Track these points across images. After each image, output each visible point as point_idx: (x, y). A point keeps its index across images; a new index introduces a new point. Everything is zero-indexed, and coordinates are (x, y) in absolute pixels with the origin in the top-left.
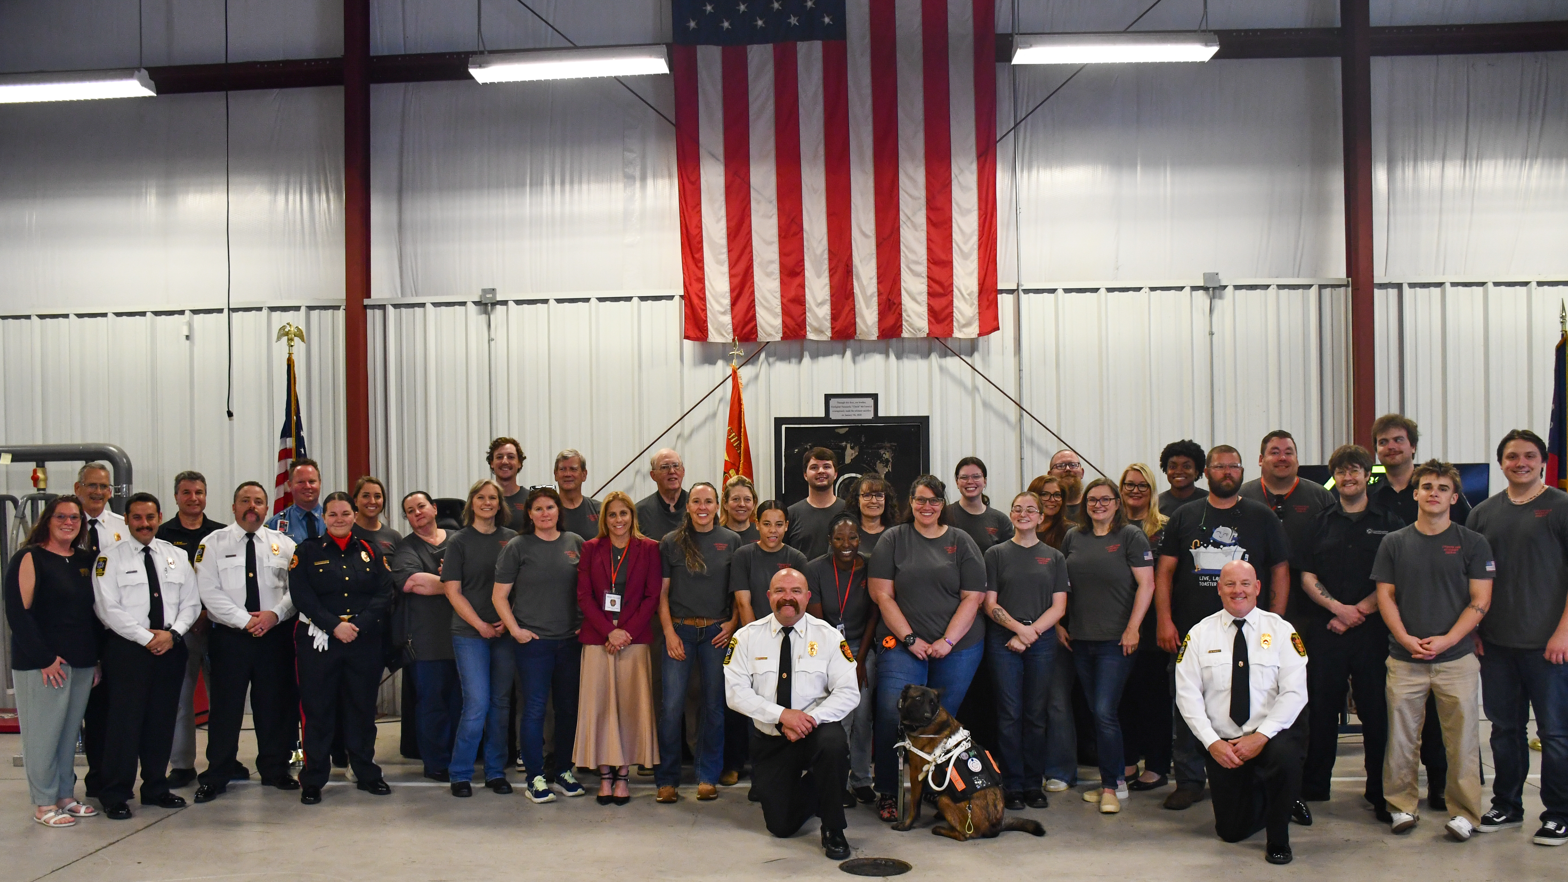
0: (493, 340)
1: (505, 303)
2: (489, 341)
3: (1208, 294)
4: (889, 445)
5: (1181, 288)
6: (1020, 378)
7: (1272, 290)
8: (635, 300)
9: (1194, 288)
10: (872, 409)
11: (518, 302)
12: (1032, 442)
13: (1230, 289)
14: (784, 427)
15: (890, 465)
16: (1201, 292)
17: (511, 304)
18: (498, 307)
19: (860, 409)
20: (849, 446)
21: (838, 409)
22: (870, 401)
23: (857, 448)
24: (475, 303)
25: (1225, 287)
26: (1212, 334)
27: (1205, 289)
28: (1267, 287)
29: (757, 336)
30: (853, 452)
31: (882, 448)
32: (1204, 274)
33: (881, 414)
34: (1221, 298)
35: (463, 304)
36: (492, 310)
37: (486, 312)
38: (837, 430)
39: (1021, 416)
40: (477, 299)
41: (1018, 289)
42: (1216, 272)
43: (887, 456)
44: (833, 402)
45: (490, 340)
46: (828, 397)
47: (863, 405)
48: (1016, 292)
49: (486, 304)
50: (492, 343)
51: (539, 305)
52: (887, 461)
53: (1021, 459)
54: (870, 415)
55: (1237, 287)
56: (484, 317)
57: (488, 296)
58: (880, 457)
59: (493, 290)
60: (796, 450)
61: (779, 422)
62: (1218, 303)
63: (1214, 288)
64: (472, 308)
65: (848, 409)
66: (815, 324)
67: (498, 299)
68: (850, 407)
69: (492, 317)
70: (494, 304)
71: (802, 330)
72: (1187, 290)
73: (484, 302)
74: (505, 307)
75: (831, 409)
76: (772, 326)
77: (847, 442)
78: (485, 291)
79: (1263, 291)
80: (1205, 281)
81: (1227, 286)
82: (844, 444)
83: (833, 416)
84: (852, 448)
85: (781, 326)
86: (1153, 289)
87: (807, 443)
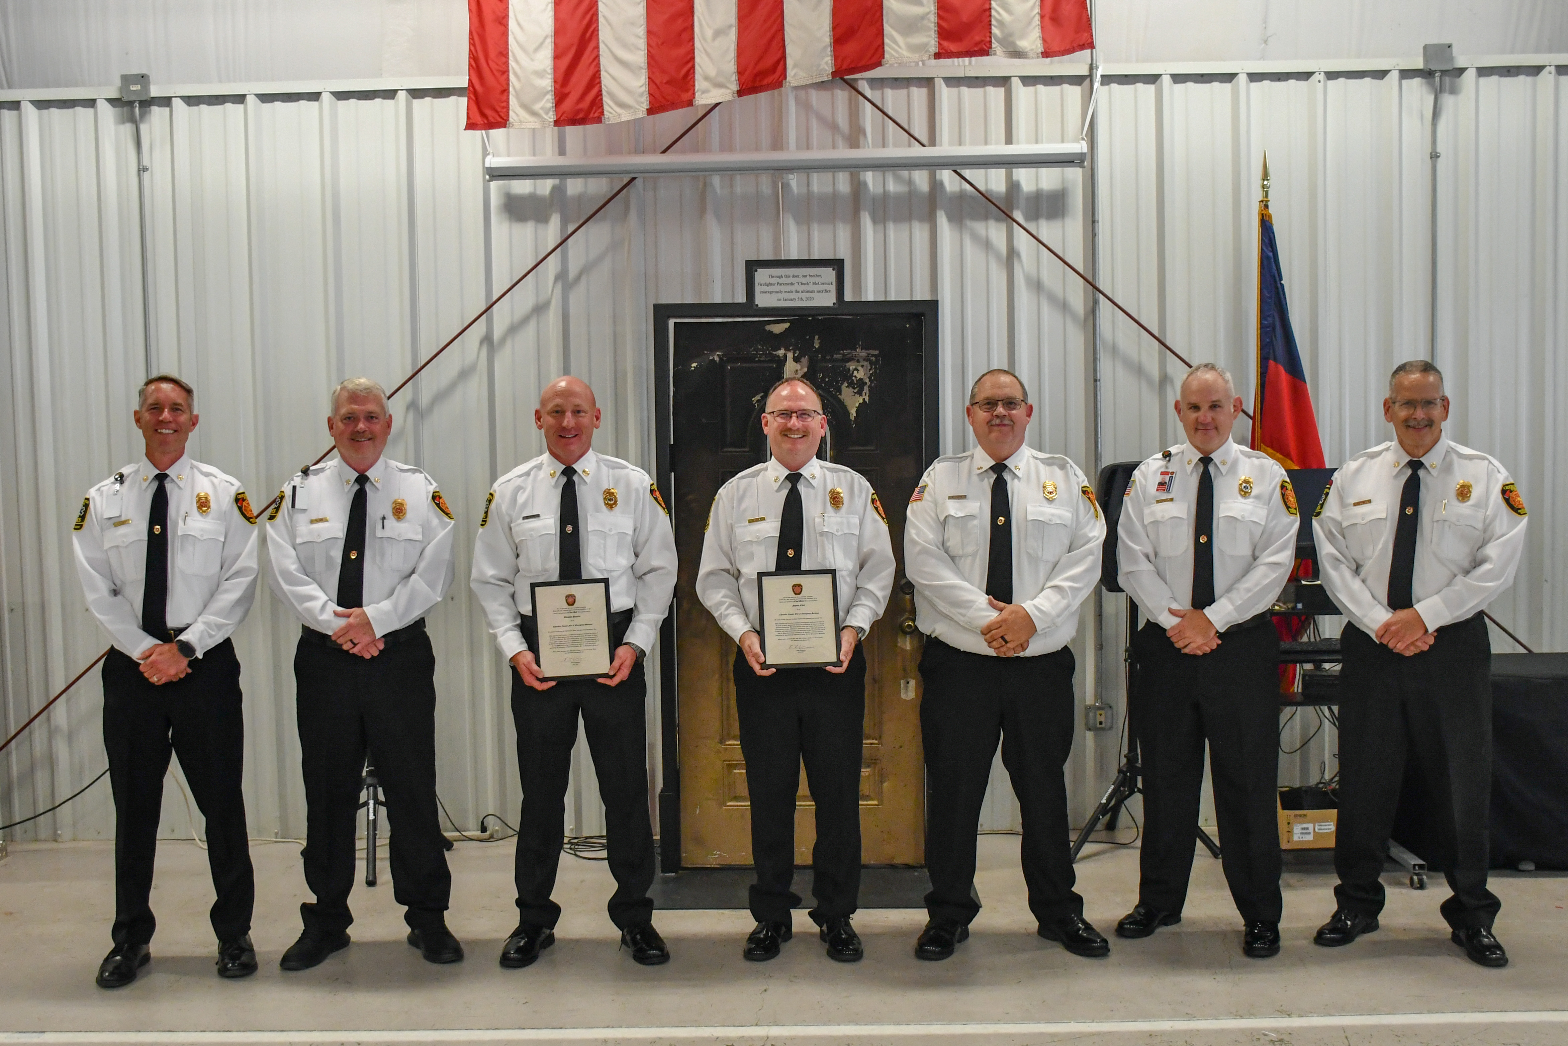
0: (145, 169)
1: (166, 101)
2: (139, 171)
3: (1432, 85)
4: (864, 354)
5: (1381, 74)
6: (1094, 235)
7: (1547, 77)
8: (402, 96)
9: (1406, 74)
10: (833, 288)
11: (192, 101)
12: (1114, 350)
13: (1470, 75)
14: (671, 322)
15: (866, 389)
16: (1417, 81)
17: (177, 103)
18: (155, 110)
19: (811, 287)
20: (790, 355)
21: (770, 289)
22: (829, 274)
23: (805, 360)
24: (111, 101)
25: (1462, 71)
26: (1434, 156)
27: (1426, 74)
28: (1536, 70)
29: (602, 113)
30: (798, 366)
31: (850, 360)
32: (1425, 48)
33: (848, 297)
34: (1454, 91)
35: (91, 103)
36: (143, 115)
37: (132, 120)
38: (768, 328)
39: (1096, 302)
40: (114, 94)
41: (1090, 76)
42: (1447, 41)
43: (860, 374)
44: (761, 275)
45: (142, 170)
46: (752, 266)
47: (817, 280)
48: (1088, 80)
49: (130, 103)
50: (146, 176)
51: (228, 105)
52: (861, 383)
53: (1096, 381)
54: (828, 300)
55: (1483, 72)
56: (128, 128)
57: (134, 88)
58: (847, 376)
59: (143, 79)
60: (694, 365)
61: (662, 313)
62: (1448, 100)
63: (1444, 72)
64: (106, 112)
65: (789, 288)
66: (712, 72)
67: (153, 94)
68: (792, 284)
69: (143, 128)
70: (148, 103)
71: (687, 90)
72: (1394, 76)
73: (125, 99)
74: (167, 110)
75: (758, 289)
76: (629, 92)
77: (787, 350)
78: (127, 80)
79: (1529, 79)
80: (1426, 61)
81: (1466, 69)
82: (781, 352)
83: (763, 300)
84: (796, 360)
85: (645, 89)
86: (1332, 75)
87: (713, 350)
